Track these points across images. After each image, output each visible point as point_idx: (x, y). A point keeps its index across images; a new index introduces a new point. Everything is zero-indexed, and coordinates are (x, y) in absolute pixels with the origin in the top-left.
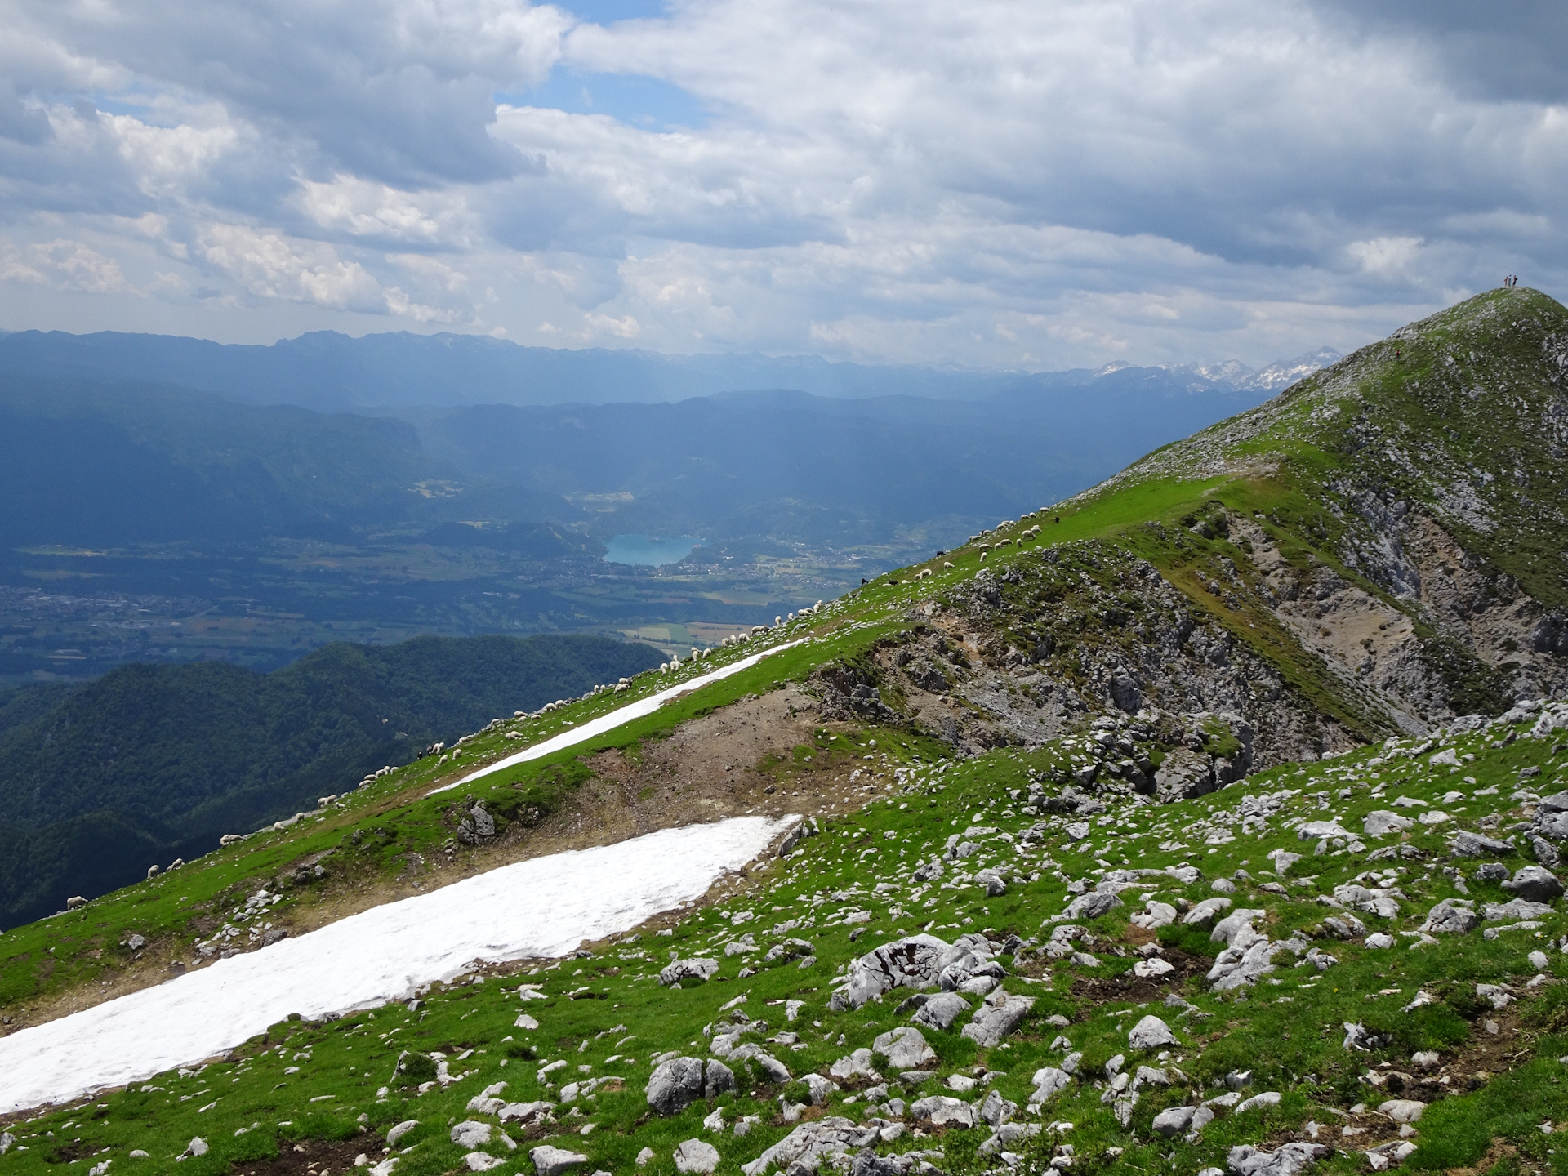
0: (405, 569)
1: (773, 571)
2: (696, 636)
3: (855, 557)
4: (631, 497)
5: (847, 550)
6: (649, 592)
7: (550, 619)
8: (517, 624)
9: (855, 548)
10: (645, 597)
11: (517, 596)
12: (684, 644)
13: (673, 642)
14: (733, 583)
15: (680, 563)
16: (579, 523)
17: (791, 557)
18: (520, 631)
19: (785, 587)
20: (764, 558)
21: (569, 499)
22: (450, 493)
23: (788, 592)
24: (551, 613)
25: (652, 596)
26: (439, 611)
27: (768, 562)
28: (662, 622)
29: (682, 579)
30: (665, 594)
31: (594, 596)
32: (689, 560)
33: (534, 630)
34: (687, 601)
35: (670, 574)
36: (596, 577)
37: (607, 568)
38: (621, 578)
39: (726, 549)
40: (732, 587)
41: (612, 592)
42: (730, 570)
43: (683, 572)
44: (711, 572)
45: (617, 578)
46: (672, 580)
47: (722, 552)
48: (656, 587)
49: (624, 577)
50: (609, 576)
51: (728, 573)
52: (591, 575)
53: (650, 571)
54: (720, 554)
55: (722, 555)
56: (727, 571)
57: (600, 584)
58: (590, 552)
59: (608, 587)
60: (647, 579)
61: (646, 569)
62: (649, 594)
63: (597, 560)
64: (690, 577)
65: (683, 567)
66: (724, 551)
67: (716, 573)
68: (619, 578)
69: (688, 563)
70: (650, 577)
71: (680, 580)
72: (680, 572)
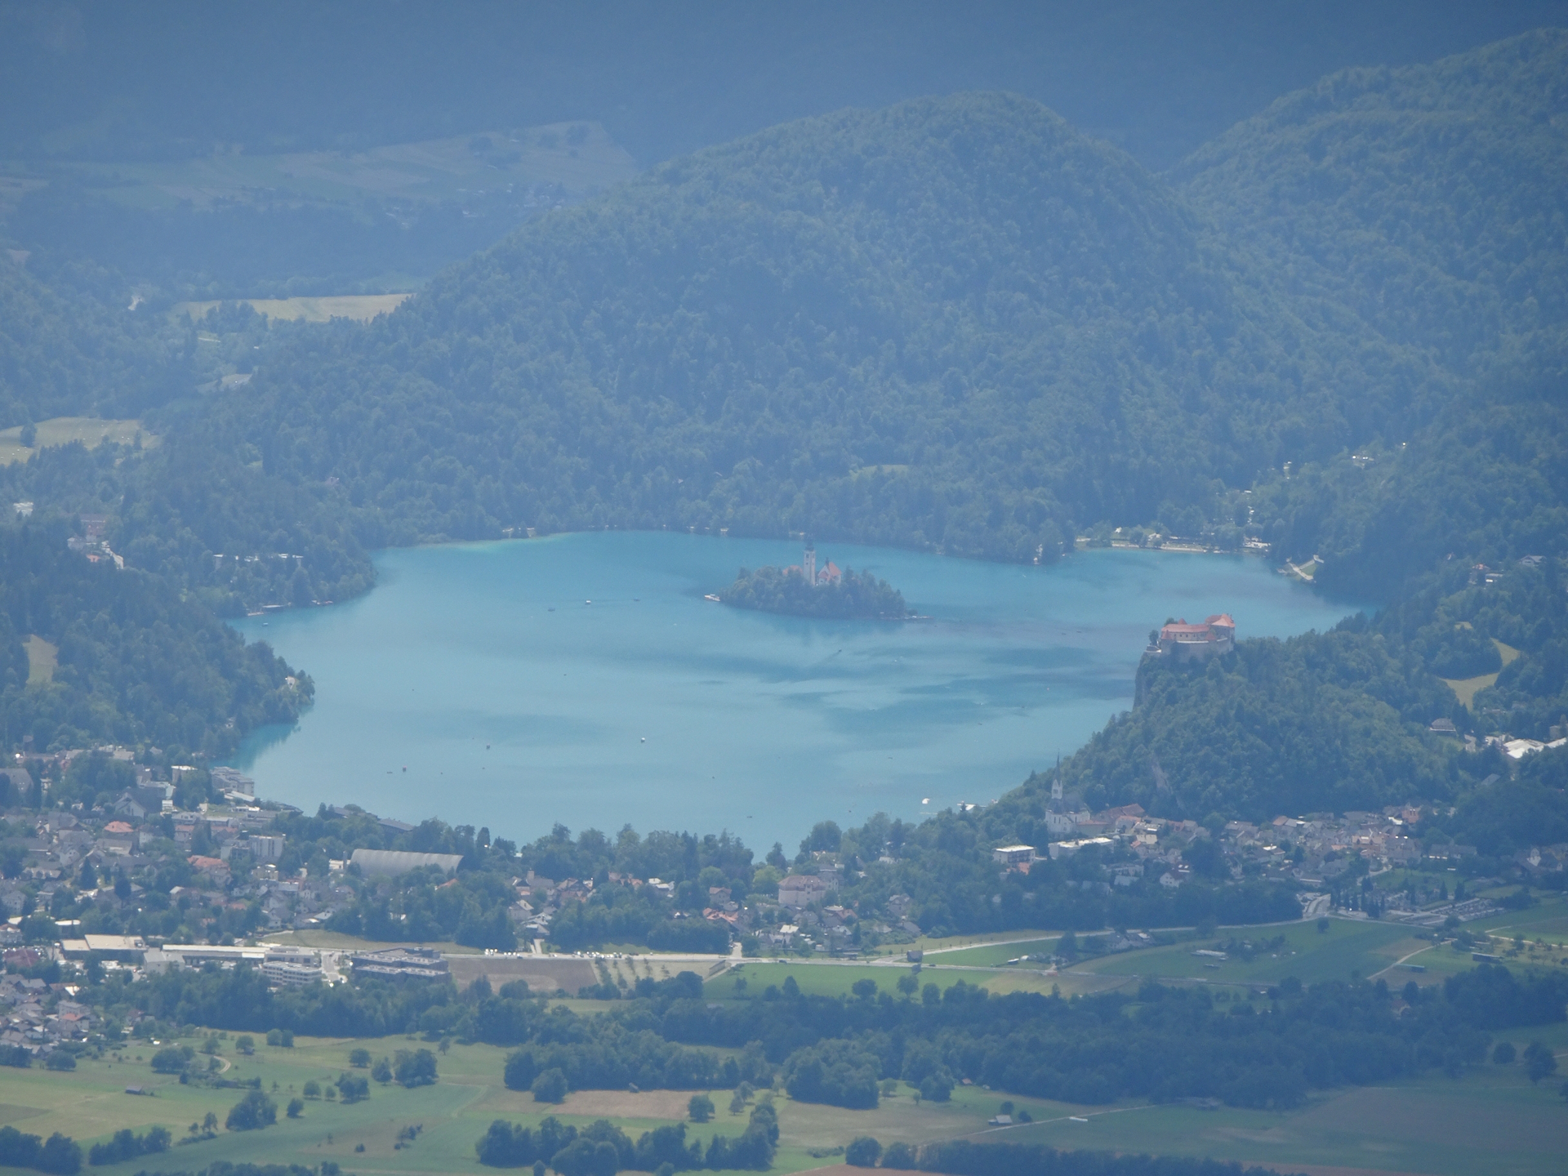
6: (641, 1112)
10: (596, 1160)
15: (1021, 814)
25: (666, 1156)
29: (1013, 968)
30: (803, 1125)
31: (56, 1158)
32: (1107, 779)
35: (894, 923)
36: (112, 965)
37: (242, 869)
38: (367, 968)
39: (1508, 655)
40: (1520, 1048)
41: (254, 1115)
42: (1524, 869)
43: (1029, 896)
44: (1327, 897)
45: (341, 972)
46: (907, 985)
47: (1465, 690)
48: (723, 1055)
49: (402, 964)
50: (249, 953)
51: (1505, 903)
52: (71, 945)
53: (693, 899)
54: (1444, 705)
55: (1465, 722)
56: (1497, 885)
57: (141, 1033)
58: (104, 708)
59: (225, 1069)
60: (642, 976)
61: (657, 880)
62: (634, 1134)
63: (163, 790)
64: (1096, 948)
65: (1043, 851)
66: (1490, 679)
67: (1374, 911)
68: (358, 972)
69: (1096, 804)
70: (676, 962)
71: (981, 985)
72: (997, 899)
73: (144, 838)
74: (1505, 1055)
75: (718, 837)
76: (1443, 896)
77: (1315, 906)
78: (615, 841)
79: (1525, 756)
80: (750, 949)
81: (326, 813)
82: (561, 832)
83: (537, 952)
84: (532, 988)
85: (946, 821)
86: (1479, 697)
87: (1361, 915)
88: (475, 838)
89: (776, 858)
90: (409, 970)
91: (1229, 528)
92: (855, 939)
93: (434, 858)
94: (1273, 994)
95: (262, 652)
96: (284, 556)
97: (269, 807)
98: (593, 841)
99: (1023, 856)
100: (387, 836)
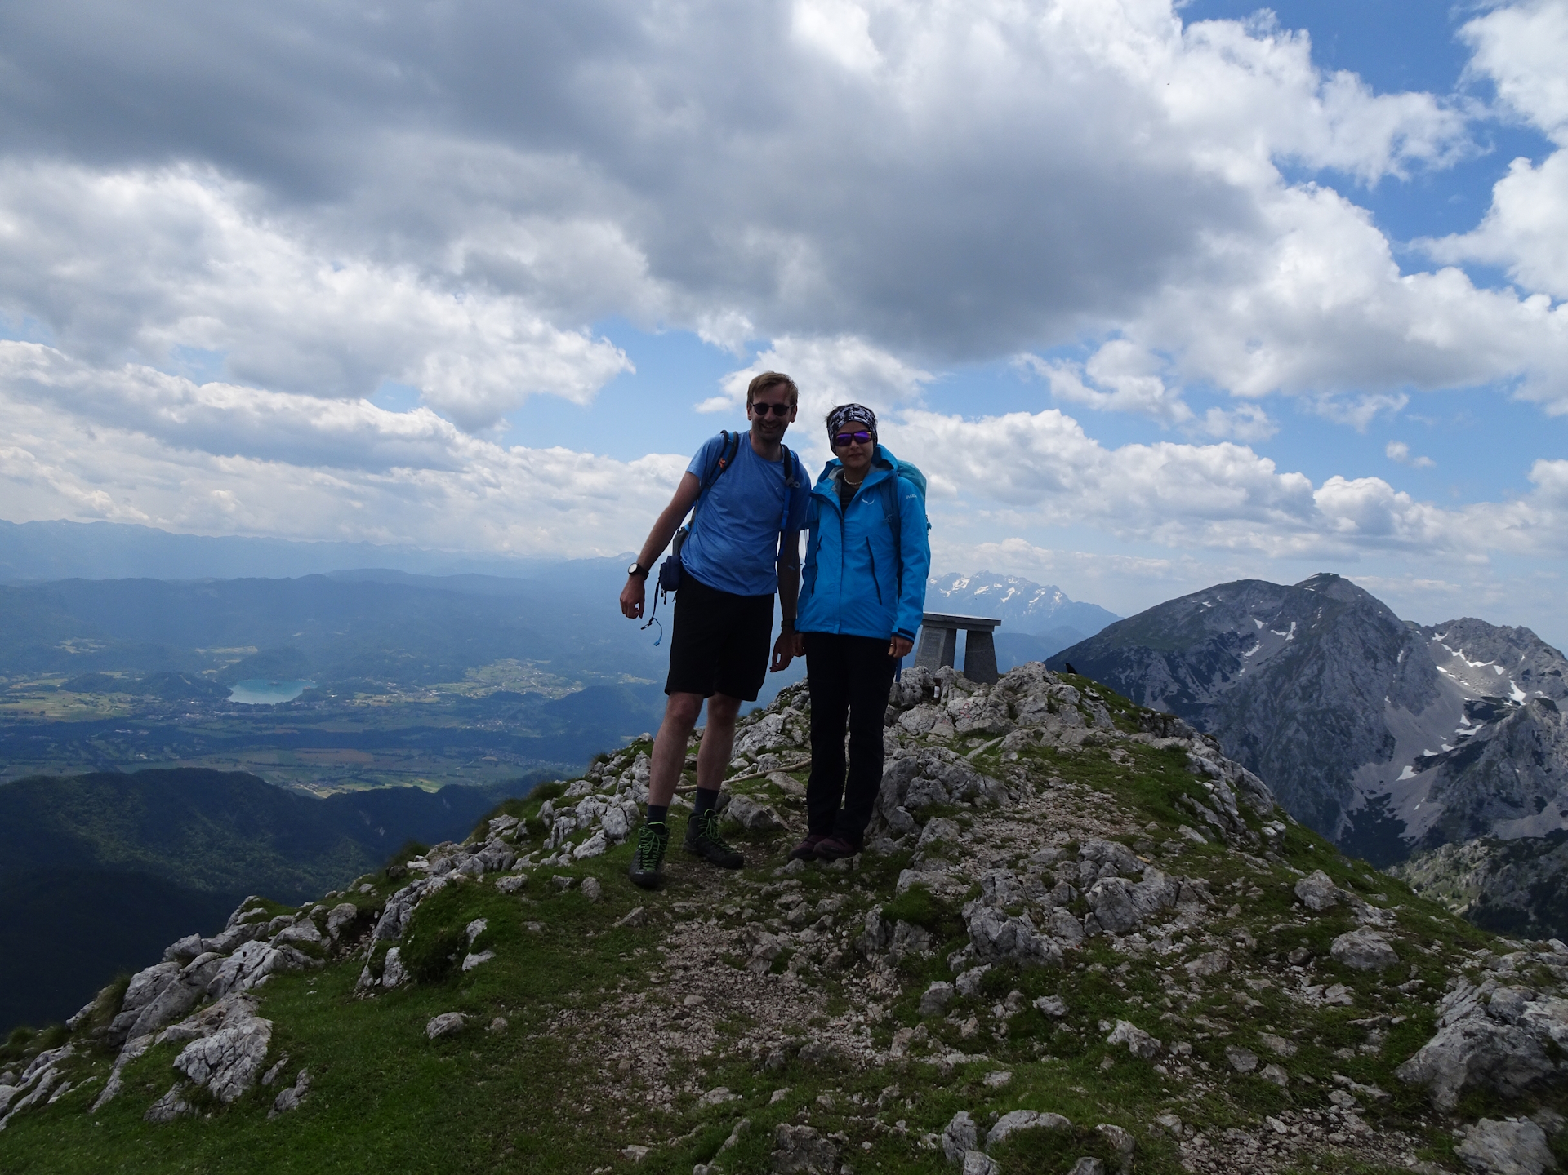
0: (43, 713)
1: (369, 705)
2: (300, 759)
3: (434, 692)
4: (256, 650)
5: (429, 687)
6: (264, 725)
7: (174, 751)
8: (143, 756)
9: (435, 686)
10: (260, 729)
11: (146, 733)
14: (336, 715)
15: (293, 702)
16: (209, 671)
17: (384, 694)
18: (144, 762)
20: (363, 695)
21: (201, 651)
22: (94, 649)
24: (175, 745)
25: (266, 729)
26: (70, 748)
27: (366, 698)
28: (273, 749)
29: (294, 713)
30: (277, 726)
31: (216, 730)
34: (295, 731)
35: (284, 710)
36: (219, 715)
37: (230, 707)
38: (240, 715)
39: (332, 689)
41: (232, 726)
42: (334, 705)
43: (295, 708)
44: (318, 708)
45: (237, 715)
46: (285, 715)
48: (271, 721)
49: (244, 715)
52: (216, 713)
53: (267, 709)
54: (327, 693)
55: (329, 694)
56: (332, 707)
57: (221, 720)
58: (216, 694)
59: (229, 723)
60: (263, 715)
61: (263, 707)
62: (264, 727)
63: (222, 700)
64: (300, 712)
65: (295, 705)
66: (330, 691)
69: (299, 701)
71: (291, 715)
72: (293, 708)
73: (221, 704)
74: (333, 719)
83: (254, 713)
84: (254, 716)
87: (321, 709)
91: (308, 679)
92: (281, 712)
94: (314, 715)
95: (229, 690)
96: (230, 681)
97: (230, 702)
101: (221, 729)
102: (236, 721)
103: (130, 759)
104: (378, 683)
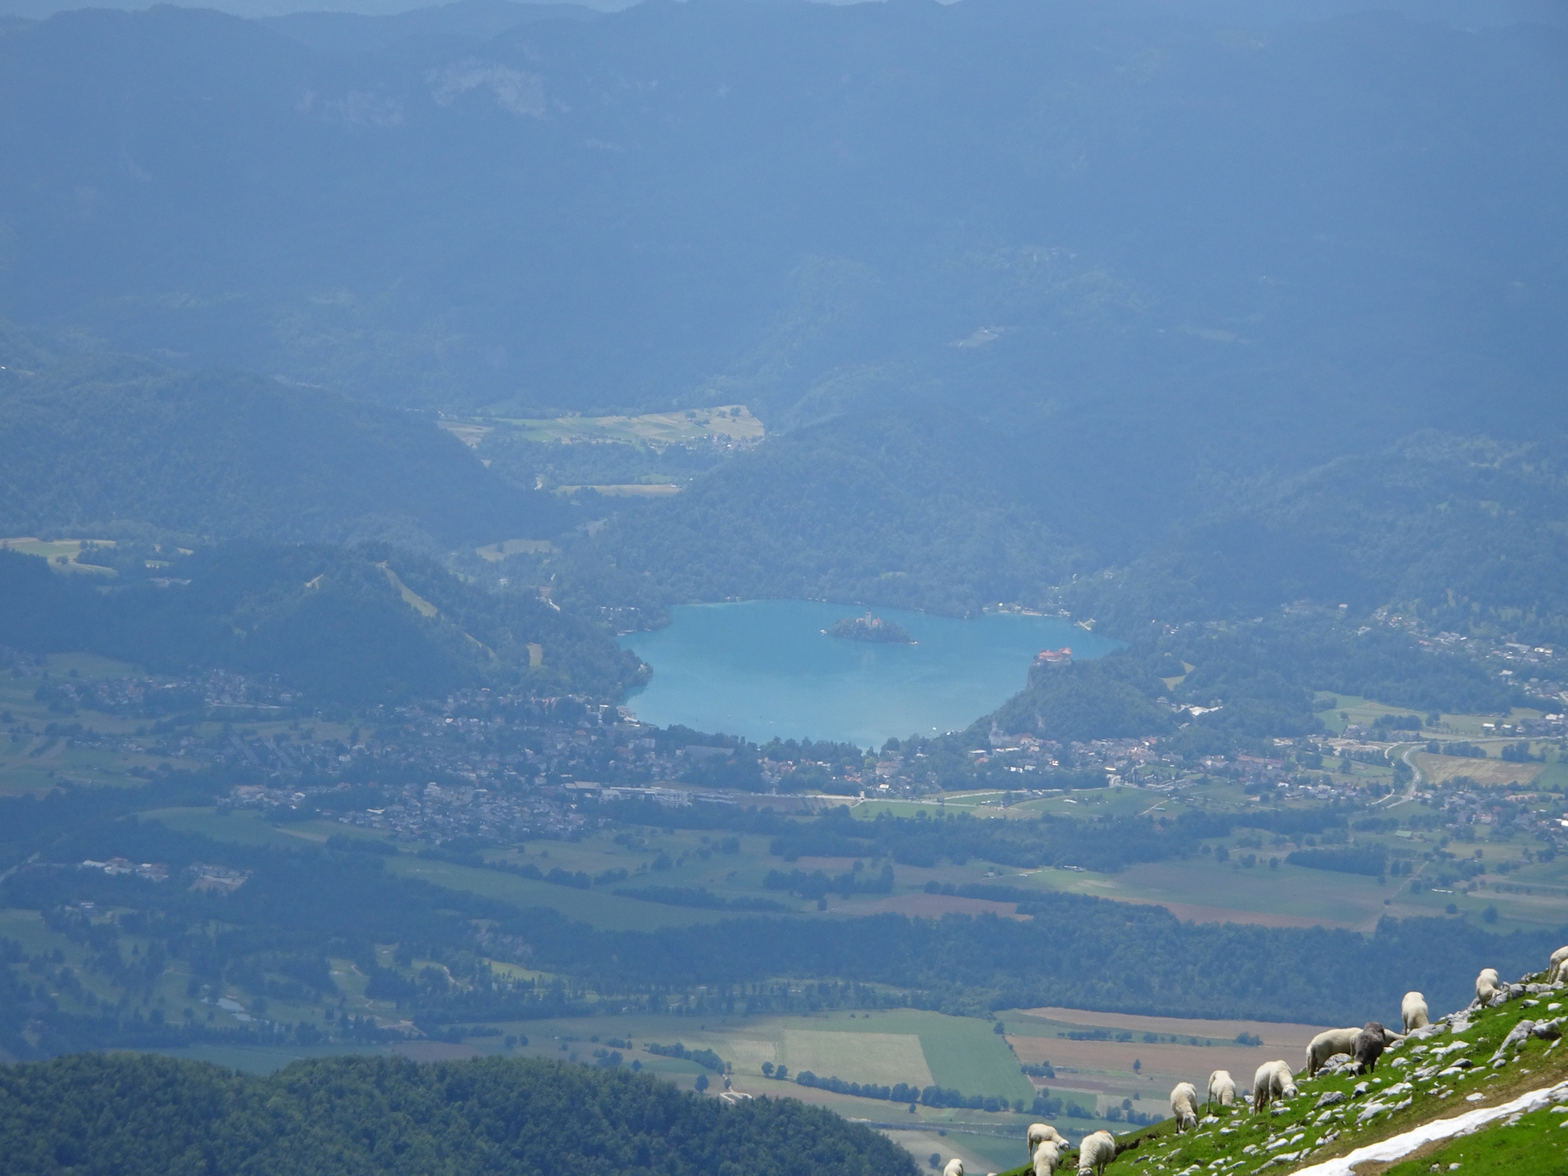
1: (1403, 773)
2: (1044, 1072)
6: (833, 867)
7: (382, 986)
8: (233, 1006)
10: (816, 888)
11: (233, 881)
12: (993, 1106)
13: (937, 1098)
14: (1221, 826)
15: (978, 735)
16: (514, 547)
17: (1485, 710)
18: (241, 1037)
19: (1462, 851)
20: (1365, 711)
21: (471, 435)
23: (1471, 870)
24: (385, 955)
25: (846, 887)
27: (1383, 729)
28: (891, 1004)
29: (985, 806)
30: (904, 874)
31: (581, 882)
32: (1015, 721)
33: (307, 1035)
34: (1005, 910)
35: (930, 785)
36: (589, 795)
37: (640, 752)
38: (701, 799)
39: (1189, 668)
40: (1213, 847)
41: (662, 864)
42: (1204, 766)
43: (989, 773)
44: (1119, 777)
45: (689, 801)
46: (940, 813)
47: (1172, 683)
48: (866, 842)
49: (717, 798)
50: (648, 791)
51: (1198, 781)
52: (569, 786)
53: (840, 772)
54: (1163, 692)
55: (1172, 698)
56: (1192, 773)
57: (607, 826)
58: (565, 678)
59: (646, 843)
60: (822, 807)
61: (821, 763)
62: (832, 877)
63: (597, 716)
64: (1020, 798)
65: (990, 753)
66: (1180, 680)
67: (1141, 784)
68: (696, 800)
69: (1011, 732)
70: (838, 799)
71: (972, 813)
72: (975, 775)
73: (593, 738)
74: (1207, 850)
75: (847, 743)
76: (1170, 778)
77: (1114, 780)
78: (801, 744)
79: (1200, 715)
80: (868, 795)
81: (671, 728)
82: (777, 739)
83: (774, 794)
84: (775, 810)
85: (944, 737)
86: (1176, 687)
87: (1135, 787)
88: (739, 741)
89: (871, 753)
90: (720, 801)
91: (1050, 604)
92: (914, 791)
93: (722, 750)
94: (1100, 820)
95: (630, 653)
96: (633, 609)
97: (644, 725)
98: (791, 744)
99: (981, 755)
100: (699, 739)
101: (608, 878)
102: (687, 839)
103: (176, 1021)
104: (1446, 639)
